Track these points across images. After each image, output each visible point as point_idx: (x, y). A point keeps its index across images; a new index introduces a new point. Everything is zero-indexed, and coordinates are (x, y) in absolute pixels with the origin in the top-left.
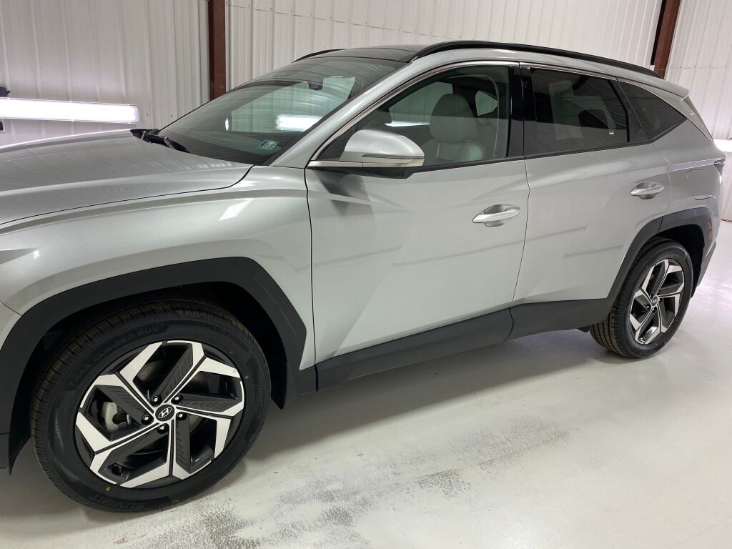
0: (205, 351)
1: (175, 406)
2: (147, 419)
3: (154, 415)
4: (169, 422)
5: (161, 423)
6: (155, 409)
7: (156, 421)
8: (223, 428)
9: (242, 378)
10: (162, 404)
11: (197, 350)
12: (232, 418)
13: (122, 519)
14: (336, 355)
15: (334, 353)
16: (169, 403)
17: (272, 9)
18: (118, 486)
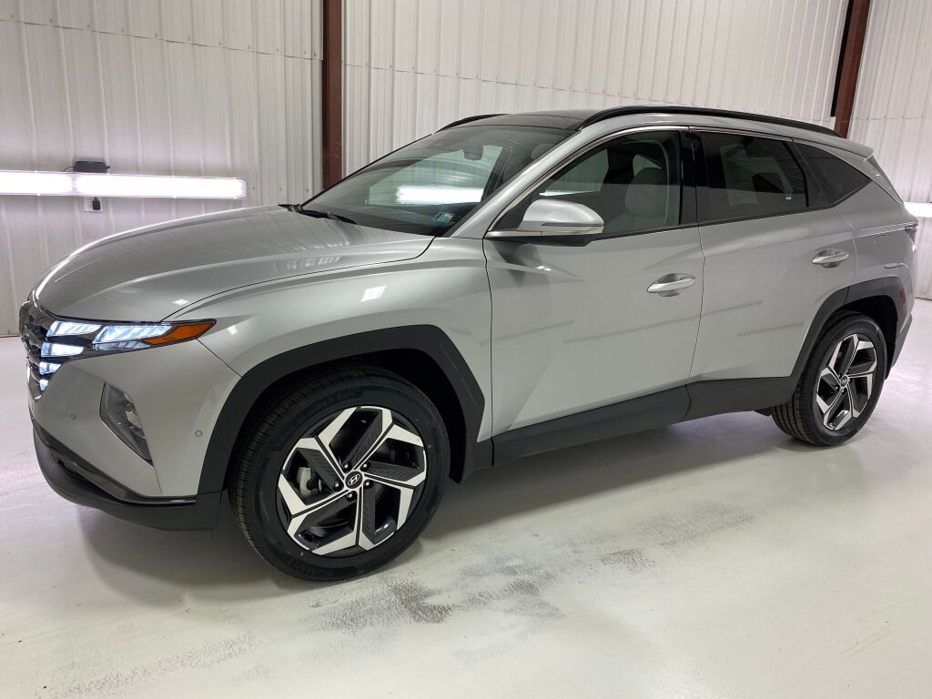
0: (394, 418)
1: (363, 473)
2: (337, 485)
3: (344, 482)
4: (357, 490)
5: (350, 490)
6: (346, 475)
7: (345, 488)
8: (406, 497)
9: (425, 447)
10: (352, 471)
11: (387, 416)
12: (415, 489)
13: (312, 588)
14: (511, 428)
15: (510, 426)
16: (358, 470)
17: (392, 67)
18: (310, 552)
